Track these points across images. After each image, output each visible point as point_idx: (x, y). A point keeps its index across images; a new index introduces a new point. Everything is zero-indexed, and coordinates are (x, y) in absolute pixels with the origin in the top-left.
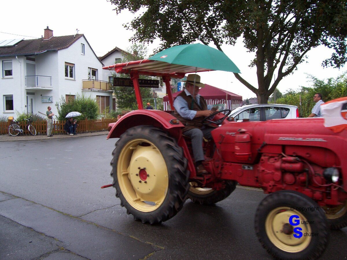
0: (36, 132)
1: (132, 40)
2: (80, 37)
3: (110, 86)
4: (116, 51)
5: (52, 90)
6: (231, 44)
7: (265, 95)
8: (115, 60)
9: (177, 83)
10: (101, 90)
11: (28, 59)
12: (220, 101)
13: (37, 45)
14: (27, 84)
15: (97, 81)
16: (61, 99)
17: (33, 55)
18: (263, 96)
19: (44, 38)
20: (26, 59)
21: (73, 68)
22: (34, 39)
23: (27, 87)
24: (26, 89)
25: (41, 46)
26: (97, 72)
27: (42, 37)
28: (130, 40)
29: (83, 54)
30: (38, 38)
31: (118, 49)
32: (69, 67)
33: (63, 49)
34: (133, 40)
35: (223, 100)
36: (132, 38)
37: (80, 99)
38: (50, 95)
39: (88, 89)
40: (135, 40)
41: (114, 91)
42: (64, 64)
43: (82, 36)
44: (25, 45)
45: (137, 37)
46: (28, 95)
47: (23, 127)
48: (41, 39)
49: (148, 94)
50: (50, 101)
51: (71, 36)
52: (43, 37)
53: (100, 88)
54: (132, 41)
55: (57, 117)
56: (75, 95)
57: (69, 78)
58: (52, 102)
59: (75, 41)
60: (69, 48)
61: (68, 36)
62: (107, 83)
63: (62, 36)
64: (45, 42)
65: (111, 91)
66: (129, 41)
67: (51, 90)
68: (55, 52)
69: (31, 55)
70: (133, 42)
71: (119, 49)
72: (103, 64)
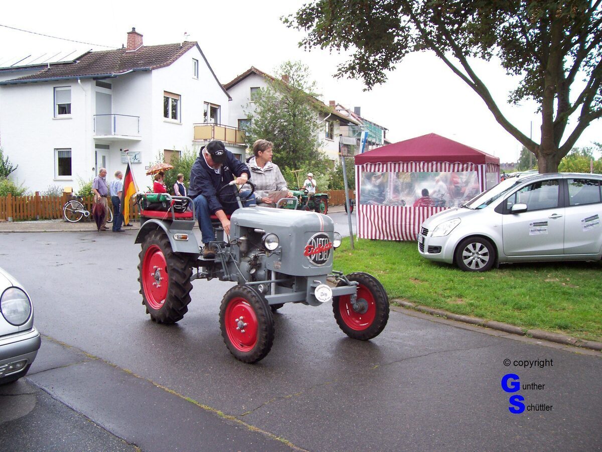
0: (112, 217)
1: (305, 43)
2: (191, 47)
3: (242, 136)
4: (252, 73)
5: (140, 141)
6: (483, 57)
7: (554, 156)
8: (250, 89)
9: (356, 134)
10: (226, 142)
11: (98, 84)
12: (465, 165)
13: (115, 61)
14: (96, 130)
15: (219, 125)
16: (159, 158)
17: (109, 77)
18: (551, 157)
19: (128, 49)
20: (95, 85)
21: (176, 102)
22: (110, 51)
23: (97, 135)
24: (94, 139)
25: (123, 62)
26: (218, 110)
27: (123, 47)
28: (301, 44)
29: (196, 77)
30: (116, 49)
31: (255, 71)
32: (170, 100)
33: (161, 67)
34: (307, 45)
35: (470, 163)
36: (305, 41)
37: (190, 159)
38: (135, 149)
39: (203, 140)
40: (309, 44)
41: (248, 145)
42: (162, 95)
43: (194, 45)
44: (93, 61)
45: (314, 39)
46: (97, 150)
47: (89, 207)
48: (122, 50)
49: (309, 152)
50: (136, 161)
51: (175, 44)
52: (125, 46)
53: (225, 139)
54: (304, 45)
55: (150, 189)
56: (180, 152)
57: (170, 119)
58: (139, 163)
59: (182, 54)
60: (171, 65)
61: (169, 45)
62: (237, 131)
63: (159, 46)
64: (128, 55)
65: (244, 144)
66: (299, 47)
67: (138, 141)
68: (147, 72)
69: (105, 78)
70: (306, 47)
71: (257, 70)
72: (229, 97)
